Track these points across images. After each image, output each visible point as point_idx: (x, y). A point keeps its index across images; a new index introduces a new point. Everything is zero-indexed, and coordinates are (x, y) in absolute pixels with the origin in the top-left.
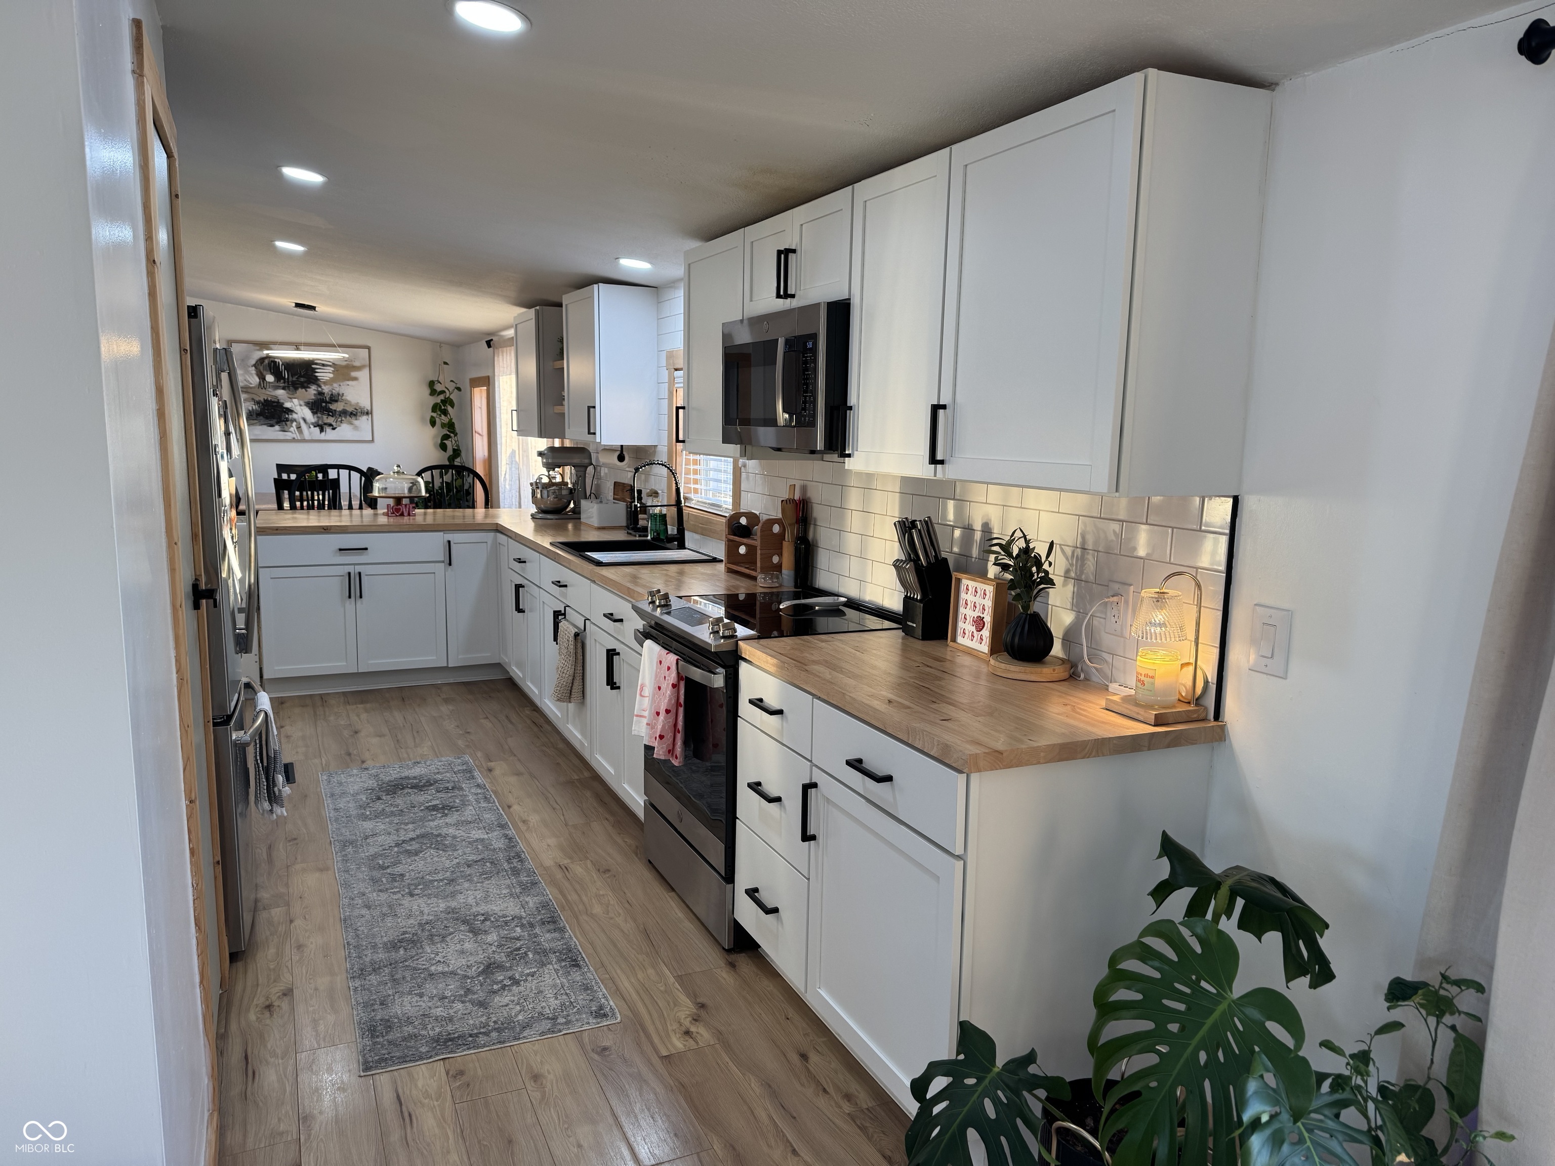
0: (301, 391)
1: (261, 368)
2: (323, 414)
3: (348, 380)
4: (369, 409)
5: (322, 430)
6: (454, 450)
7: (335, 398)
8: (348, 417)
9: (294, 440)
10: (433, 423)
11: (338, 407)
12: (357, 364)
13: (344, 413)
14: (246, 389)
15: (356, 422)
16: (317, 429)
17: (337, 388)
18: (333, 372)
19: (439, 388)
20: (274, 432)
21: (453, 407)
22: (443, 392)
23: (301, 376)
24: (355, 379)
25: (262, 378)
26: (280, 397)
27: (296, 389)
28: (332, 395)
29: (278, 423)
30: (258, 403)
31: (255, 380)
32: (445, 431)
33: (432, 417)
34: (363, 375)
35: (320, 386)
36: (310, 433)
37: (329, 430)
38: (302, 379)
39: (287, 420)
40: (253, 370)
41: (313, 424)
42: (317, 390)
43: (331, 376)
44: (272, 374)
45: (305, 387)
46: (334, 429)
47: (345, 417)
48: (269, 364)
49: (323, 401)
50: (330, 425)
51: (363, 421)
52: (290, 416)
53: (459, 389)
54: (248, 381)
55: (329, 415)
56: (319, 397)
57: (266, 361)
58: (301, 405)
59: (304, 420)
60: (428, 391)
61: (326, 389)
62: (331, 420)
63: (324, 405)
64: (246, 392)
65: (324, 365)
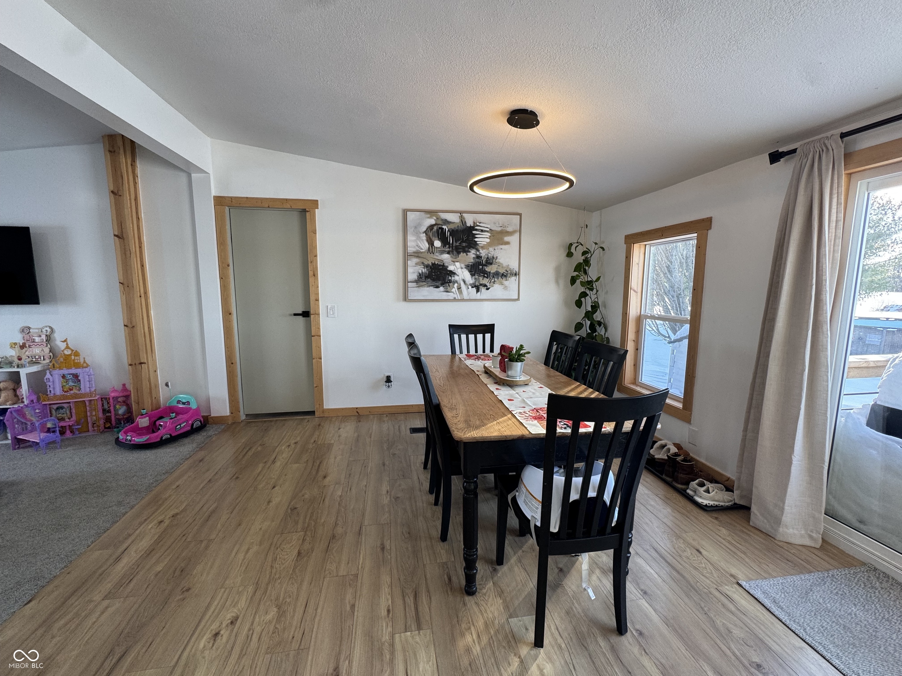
0: (462, 255)
2: (480, 276)
3: (502, 244)
4: (517, 271)
5: (478, 291)
7: (489, 261)
8: (500, 278)
9: (455, 300)
10: (572, 282)
11: (492, 269)
12: (509, 230)
13: (497, 274)
14: (417, 254)
15: (506, 283)
16: (474, 290)
17: (492, 252)
18: (490, 237)
20: (439, 293)
23: (463, 242)
24: (508, 243)
25: (431, 243)
26: (445, 261)
27: (459, 253)
28: (488, 258)
29: (442, 284)
30: (427, 266)
31: (425, 246)
33: (572, 277)
34: (514, 239)
35: (478, 250)
36: (468, 294)
37: (483, 290)
38: (464, 244)
39: (450, 281)
40: (424, 237)
41: (471, 285)
42: (476, 254)
43: (488, 240)
44: (440, 239)
45: (466, 251)
46: (488, 289)
47: (498, 278)
48: (438, 231)
49: (480, 264)
50: (485, 286)
51: (512, 281)
52: (453, 278)
54: (419, 247)
55: (484, 277)
56: (477, 260)
57: (436, 228)
58: (462, 268)
59: (464, 281)
61: (483, 253)
62: (485, 281)
63: (481, 267)
64: (418, 257)
65: (482, 231)
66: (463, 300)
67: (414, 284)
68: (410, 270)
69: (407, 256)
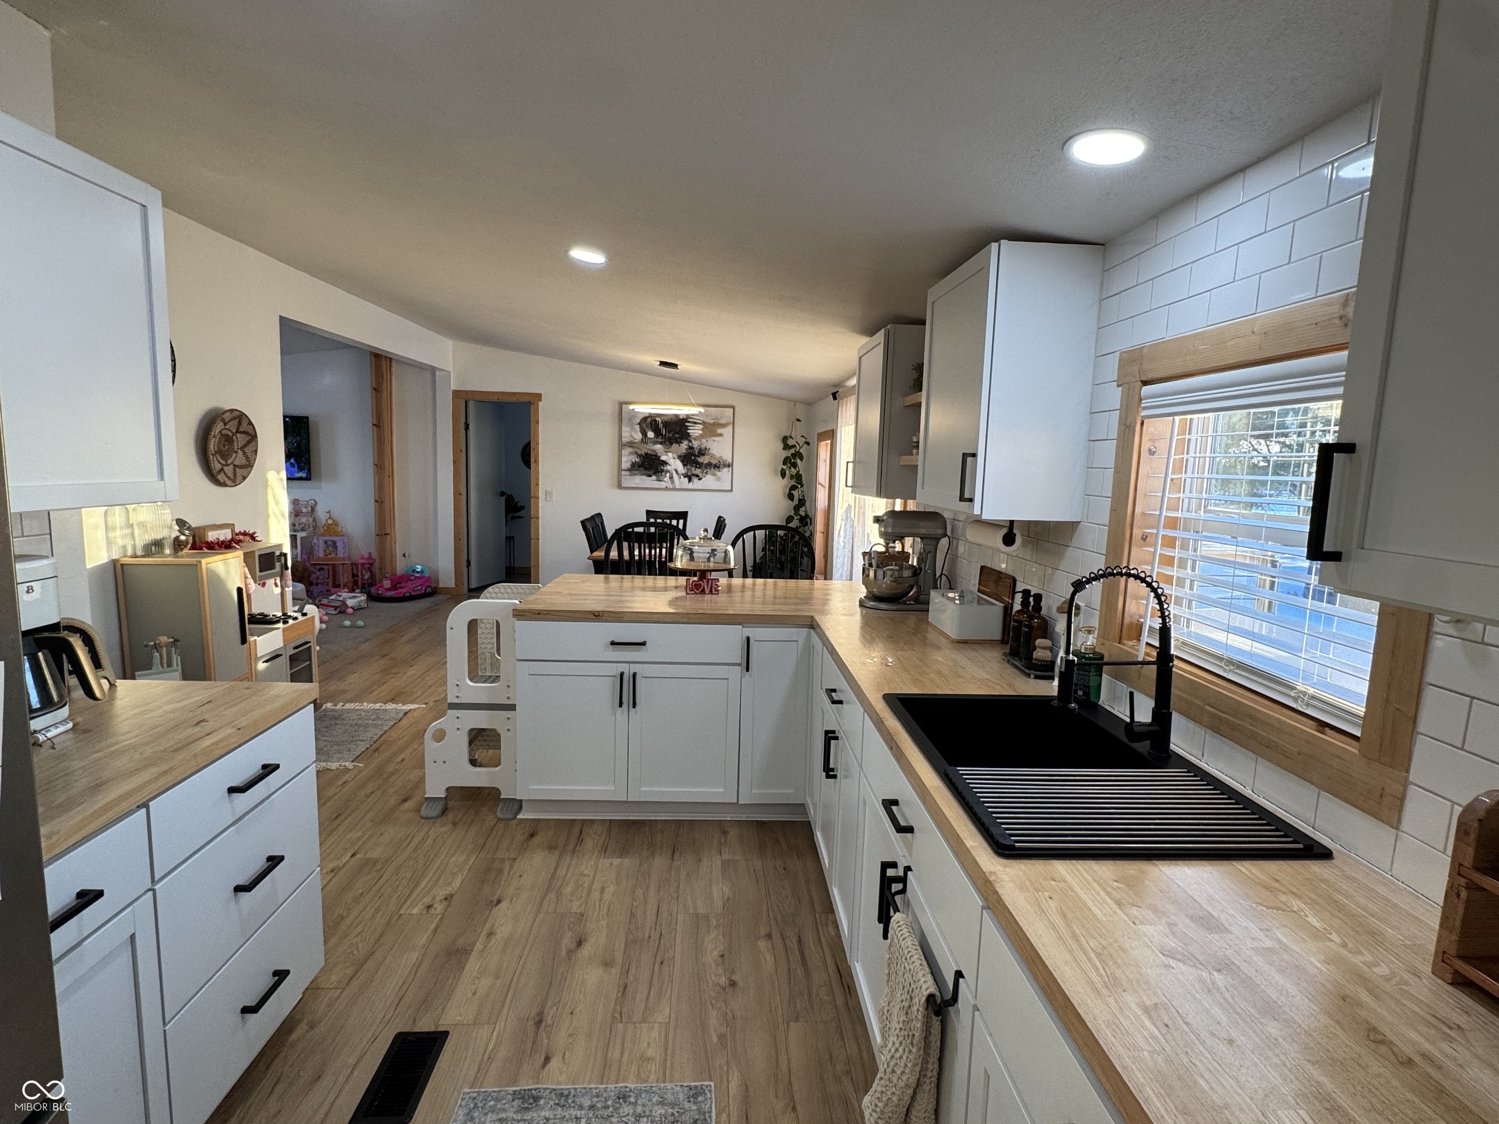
0: (675, 446)
1: (644, 426)
2: (692, 466)
3: (715, 436)
4: (730, 462)
5: (690, 481)
6: (800, 500)
7: (702, 452)
8: (712, 469)
9: (667, 489)
10: (783, 475)
11: (704, 460)
12: (722, 421)
13: (709, 465)
14: (631, 444)
15: (719, 474)
16: (687, 479)
17: (705, 443)
18: (702, 430)
19: (791, 442)
20: (650, 481)
21: (802, 460)
22: (794, 446)
23: (676, 433)
24: (721, 435)
25: (644, 434)
26: (657, 452)
27: (671, 444)
28: (700, 449)
29: (655, 474)
30: (640, 456)
31: (638, 436)
32: (793, 483)
33: (782, 469)
34: (728, 431)
35: (691, 442)
36: (681, 483)
37: (695, 480)
38: (677, 436)
39: (663, 471)
40: (638, 428)
41: (683, 474)
42: (688, 445)
43: (701, 432)
44: (652, 431)
45: (679, 442)
46: (700, 479)
47: (710, 469)
48: (651, 423)
49: (693, 454)
50: (697, 476)
51: (725, 473)
52: (665, 468)
53: (808, 443)
54: (632, 436)
55: (696, 467)
56: (689, 451)
57: (649, 420)
58: (674, 458)
59: (676, 471)
60: (781, 446)
61: (695, 444)
62: (698, 471)
63: (693, 458)
64: (631, 447)
65: (695, 423)
66: (675, 489)
67: (628, 473)
68: (624, 459)
69: (621, 445)
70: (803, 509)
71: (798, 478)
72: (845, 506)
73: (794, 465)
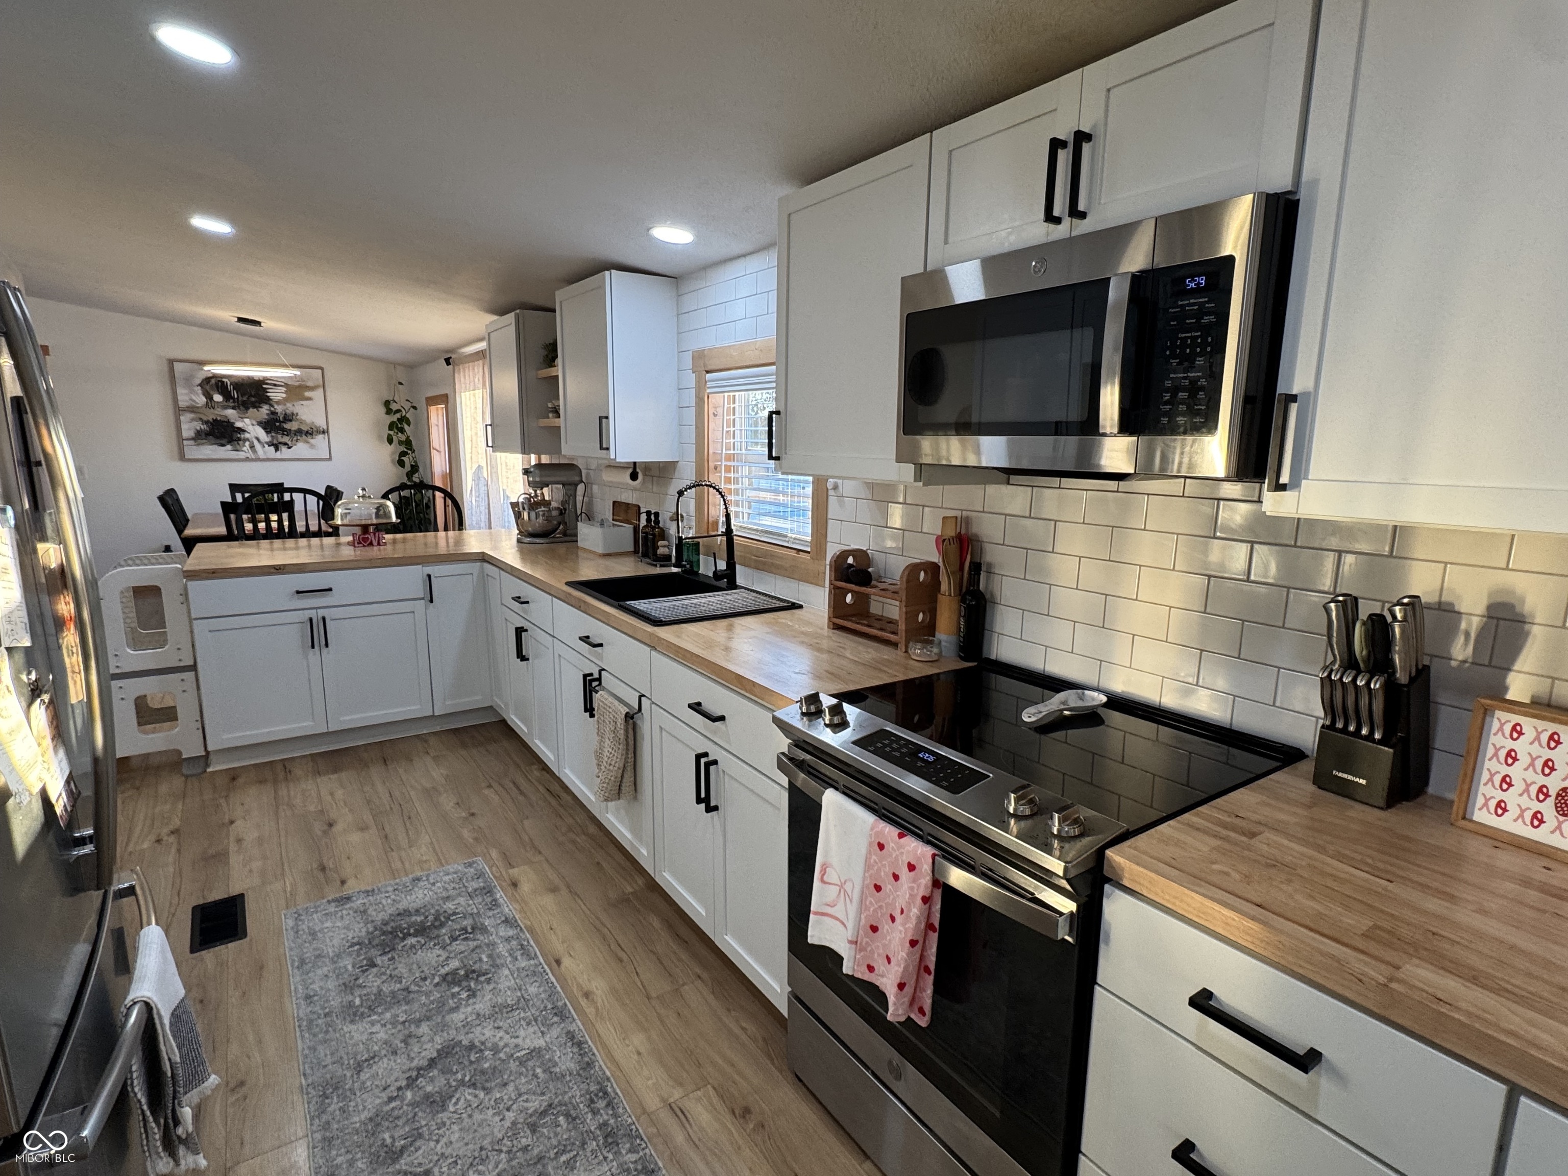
0: (252, 411)
2: (277, 433)
3: (302, 400)
4: (325, 427)
5: (277, 449)
6: (412, 466)
7: (288, 418)
8: (304, 437)
9: (247, 459)
10: (390, 441)
11: (293, 426)
12: (310, 384)
13: (299, 432)
14: (192, 409)
15: (312, 441)
16: (272, 448)
17: (290, 408)
18: (286, 392)
19: (394, 407)
20: (226, 451)
21: (409, 425)
22: (398, 411)
23: (251, 396)
24: (310, 399)
25: (209, 397)
26: (230, 417)
27: (247, 409)
28: (285, 414)
29: (229, 442)
30: (207, 422)
31: (201, 400)
32: (403, 448)
33: (389, 435)
34: (318, 394)
35: (272, 406)
36: (265, 452)
37: (283, 448)
38: (253, 399)
39: (239, 439)
40: (199, 390)
41: (267, 443)
42: (270, 410)
43: (284, 395)
44: (221, 393)
45: (256, 406)
46: (289, 448)
47: (301, 436)
48: (217, 384)
49: (276, 420)
50: (285, 444)
51: (319, 440)
52: (243, 436)
53: (415, 408)
54: (194, 401)
55: (283, 434)
56: (272, 416)
57: (213, 381)
58: (253, 425)
59: (258, 439)
60: (384, 410)
61: (279, 409)
62: (286, 439)
63: (278, 424)
64: (193, 412)
65: (275, 385)
66: (258, 460)
67: (192, 442)
68: (184, 426)
69: (178, 411)
70: (417, 475)
71: (408, 443)
72: (475, 466)
73: (402, 430)
